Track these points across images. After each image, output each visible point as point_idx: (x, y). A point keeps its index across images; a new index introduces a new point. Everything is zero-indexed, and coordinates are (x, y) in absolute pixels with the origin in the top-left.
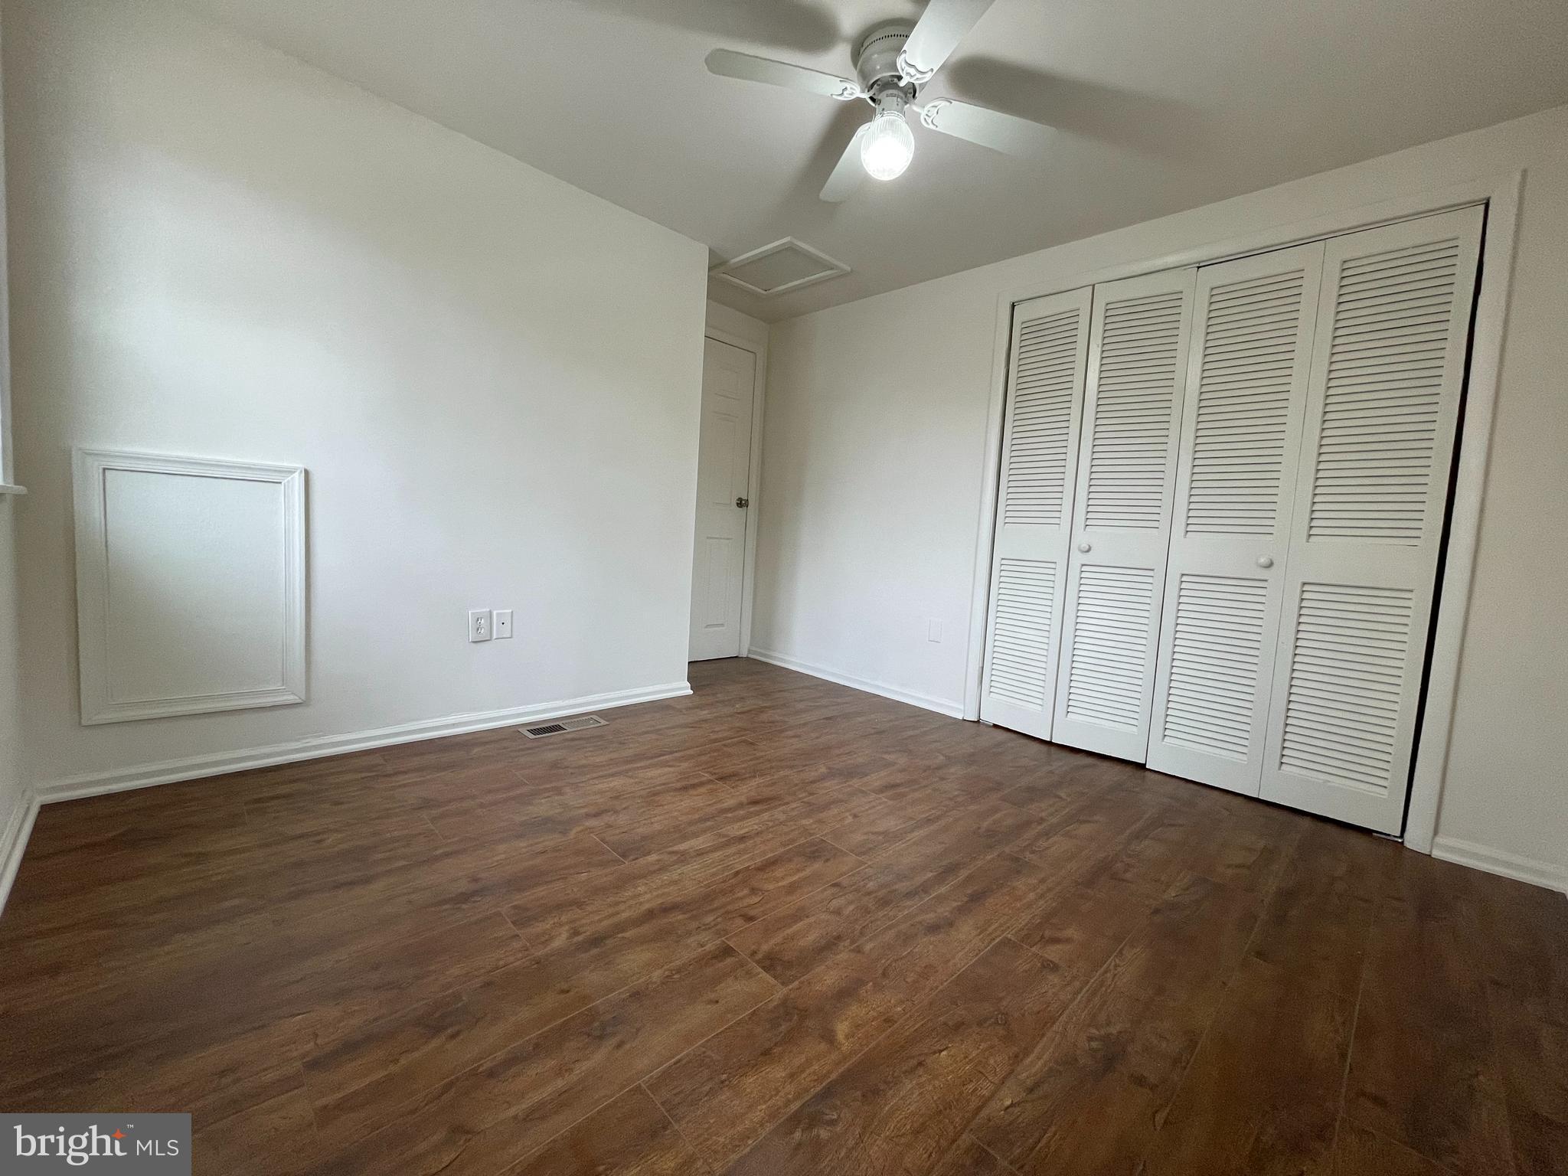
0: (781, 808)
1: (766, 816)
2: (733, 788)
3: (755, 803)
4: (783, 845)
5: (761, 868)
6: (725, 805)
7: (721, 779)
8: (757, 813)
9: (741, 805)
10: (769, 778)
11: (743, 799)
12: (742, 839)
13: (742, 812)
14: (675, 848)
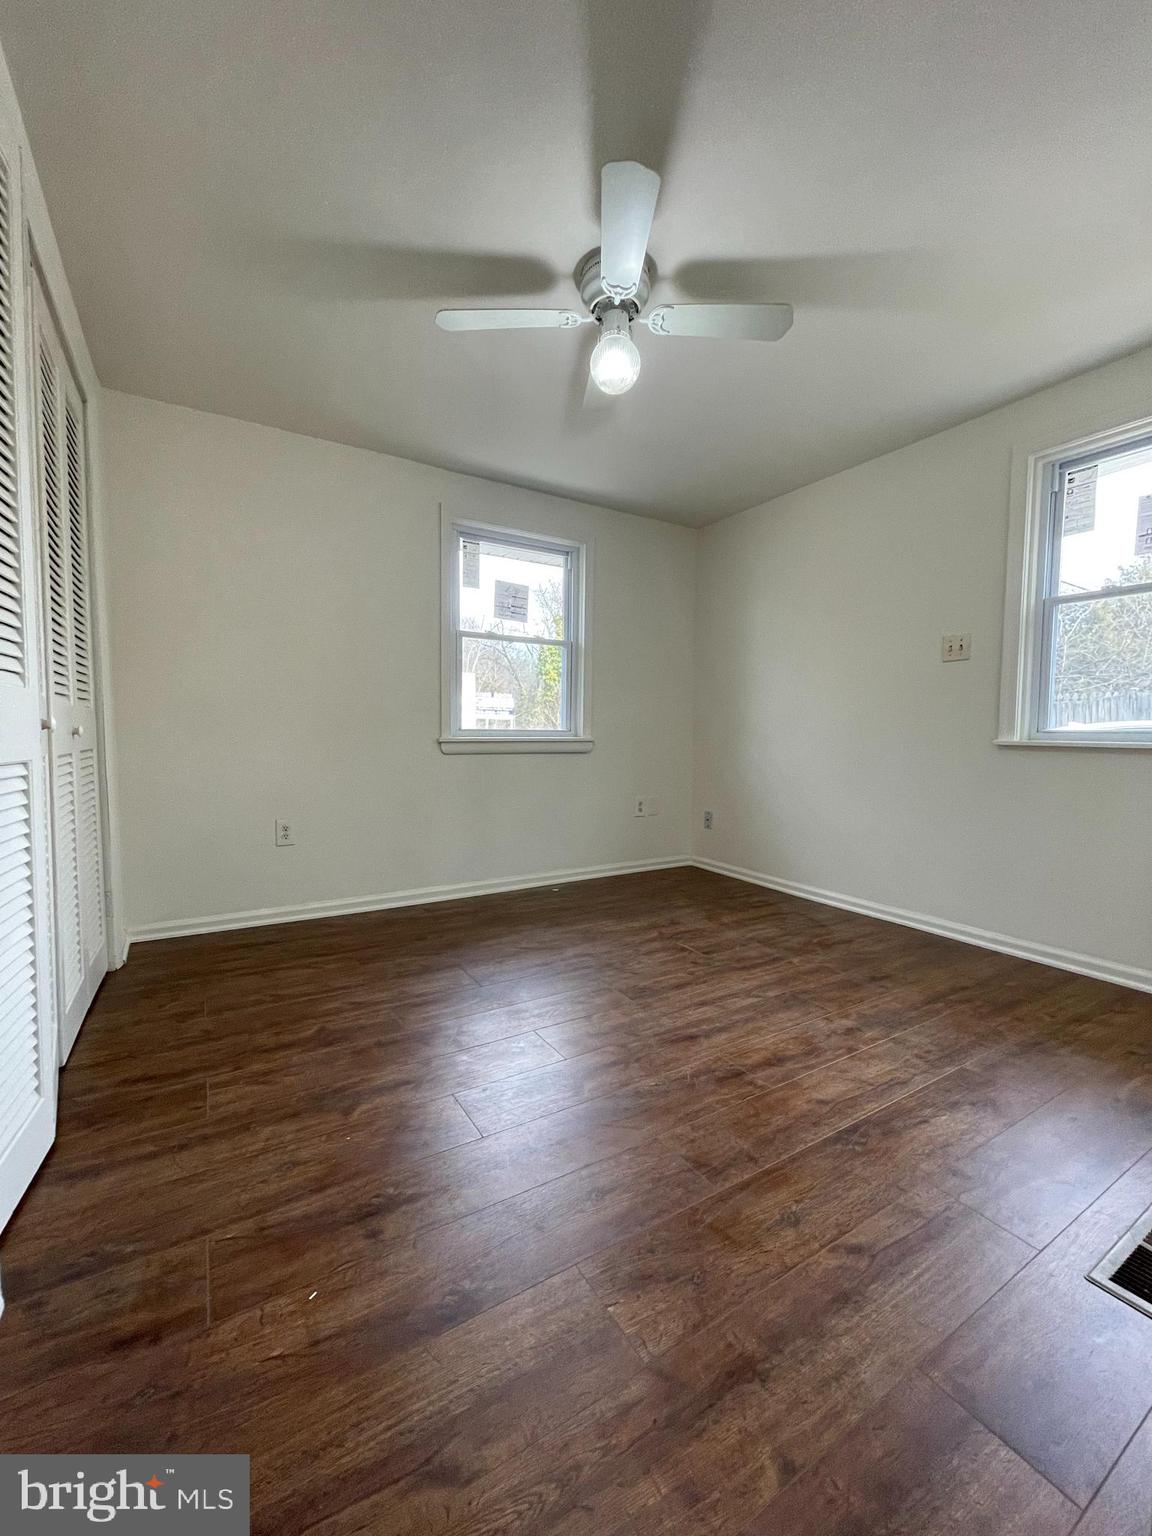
0: (663, 1030)
1: (679, 1023)
2: (720, 1059)
3: (692, 1038)
4: (668, 998)
5: (688, 984)
6: (724, 1036)
7: (739, 1074)
8: (688, 1026)
9: (708, 1035)
10: (673, 1074)
11: (705, 1043)
12: (703, 1004)
13: (705, 1027)
14: (756, 1000)
